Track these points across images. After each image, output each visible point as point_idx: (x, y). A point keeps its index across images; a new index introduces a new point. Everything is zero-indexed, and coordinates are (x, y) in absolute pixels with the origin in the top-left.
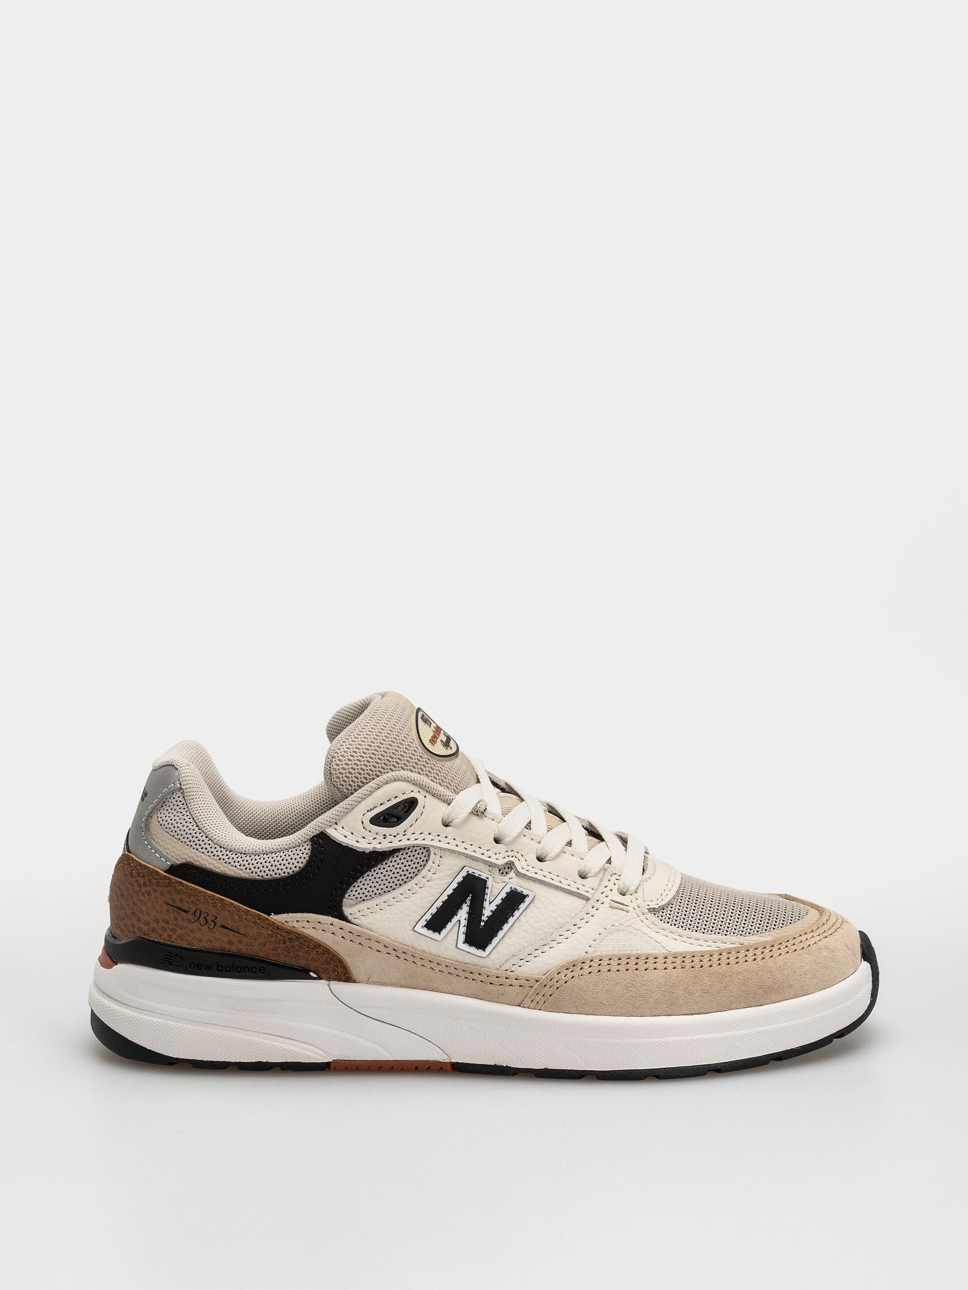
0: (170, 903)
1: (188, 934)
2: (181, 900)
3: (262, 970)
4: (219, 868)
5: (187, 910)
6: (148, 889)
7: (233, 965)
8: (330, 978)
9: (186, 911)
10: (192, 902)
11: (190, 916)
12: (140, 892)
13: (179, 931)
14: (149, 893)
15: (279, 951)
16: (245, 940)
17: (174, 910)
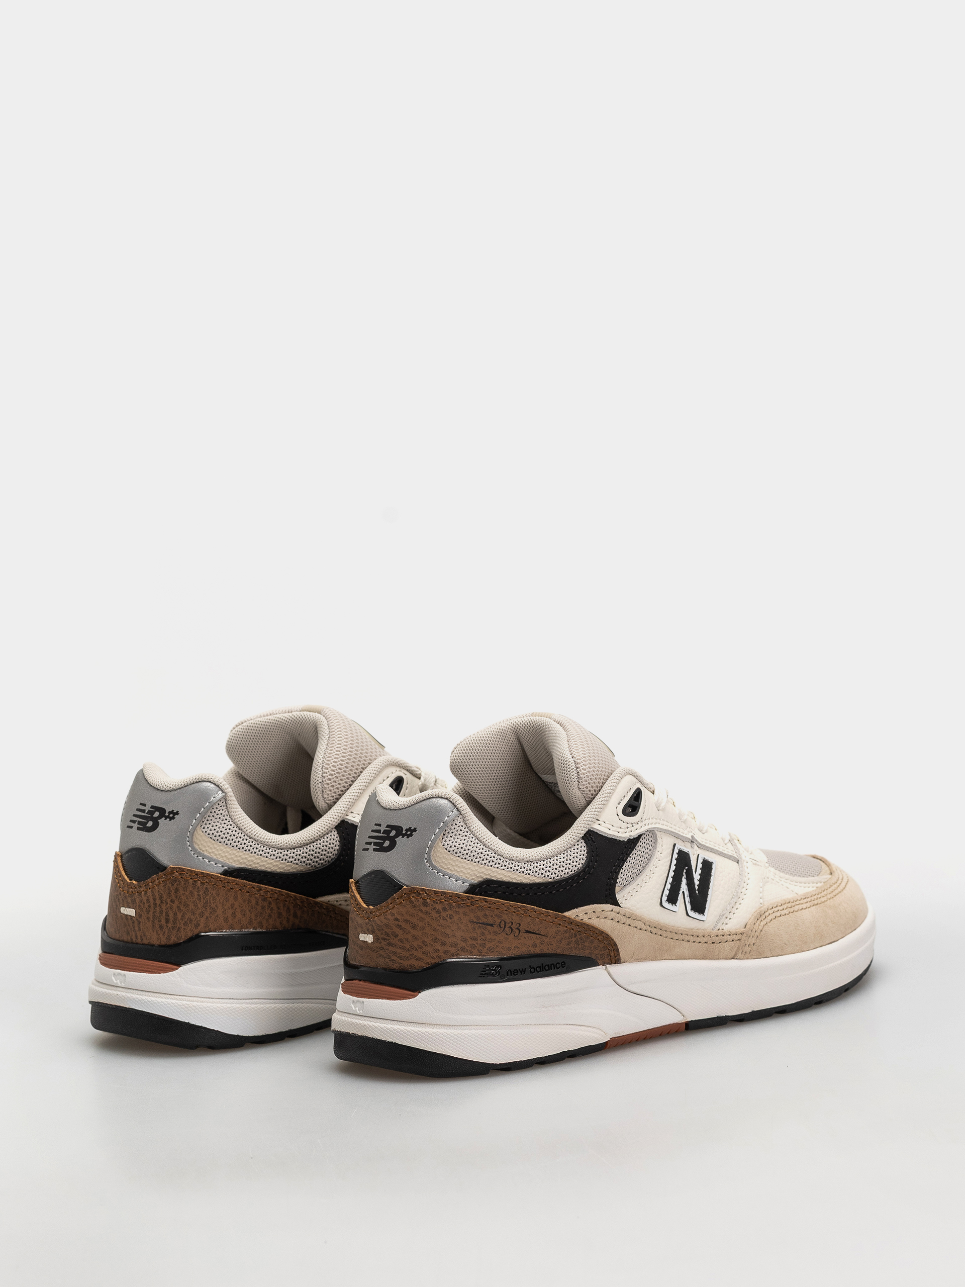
0: (475, 920)
1: (497, 946)
2: (485, 915)
3: (563, 964)
4: (515, 879)
5: (492, 923)
6: (450, 912)
7: (542, 964)
8: (605, 963)
9: (492, 925)
10: (496, 915)
11: (496, 928)
12: (440, 918)
13: (488, 945)
14: (451, 917)
15: (572, 945)
16: (546, 940)
17: (480, 927)
